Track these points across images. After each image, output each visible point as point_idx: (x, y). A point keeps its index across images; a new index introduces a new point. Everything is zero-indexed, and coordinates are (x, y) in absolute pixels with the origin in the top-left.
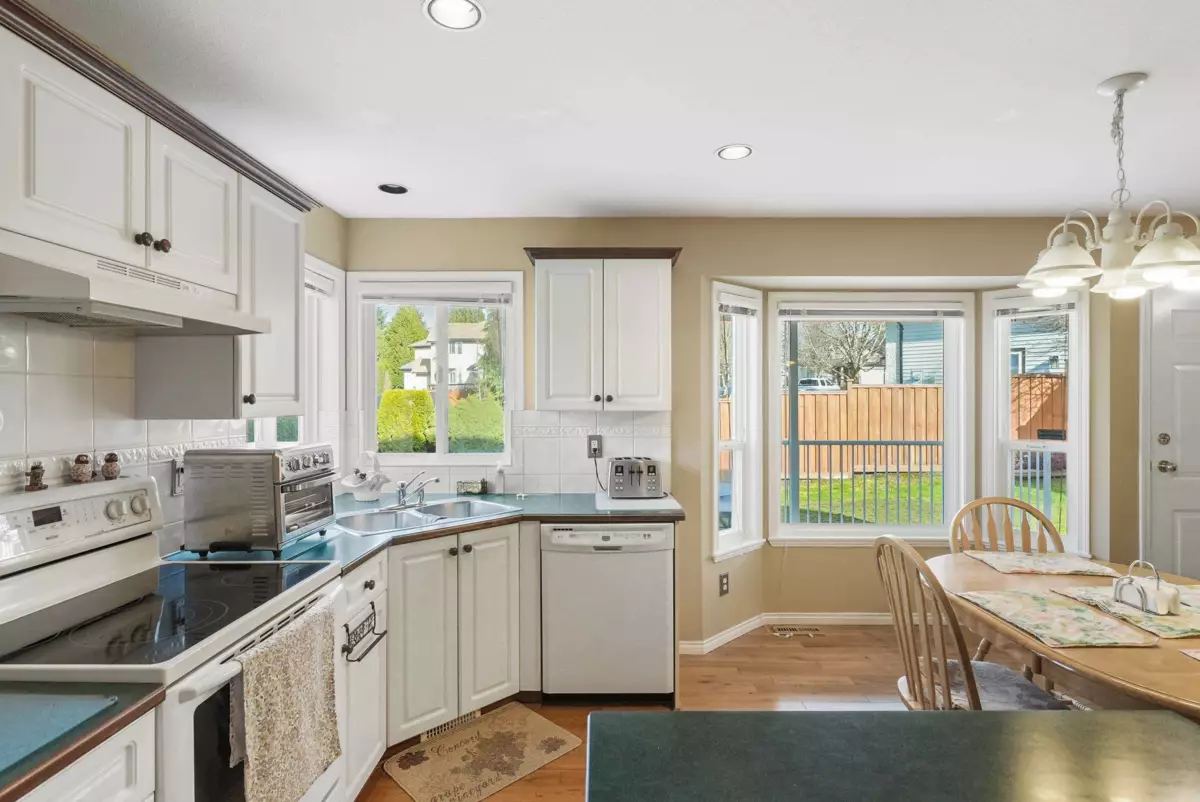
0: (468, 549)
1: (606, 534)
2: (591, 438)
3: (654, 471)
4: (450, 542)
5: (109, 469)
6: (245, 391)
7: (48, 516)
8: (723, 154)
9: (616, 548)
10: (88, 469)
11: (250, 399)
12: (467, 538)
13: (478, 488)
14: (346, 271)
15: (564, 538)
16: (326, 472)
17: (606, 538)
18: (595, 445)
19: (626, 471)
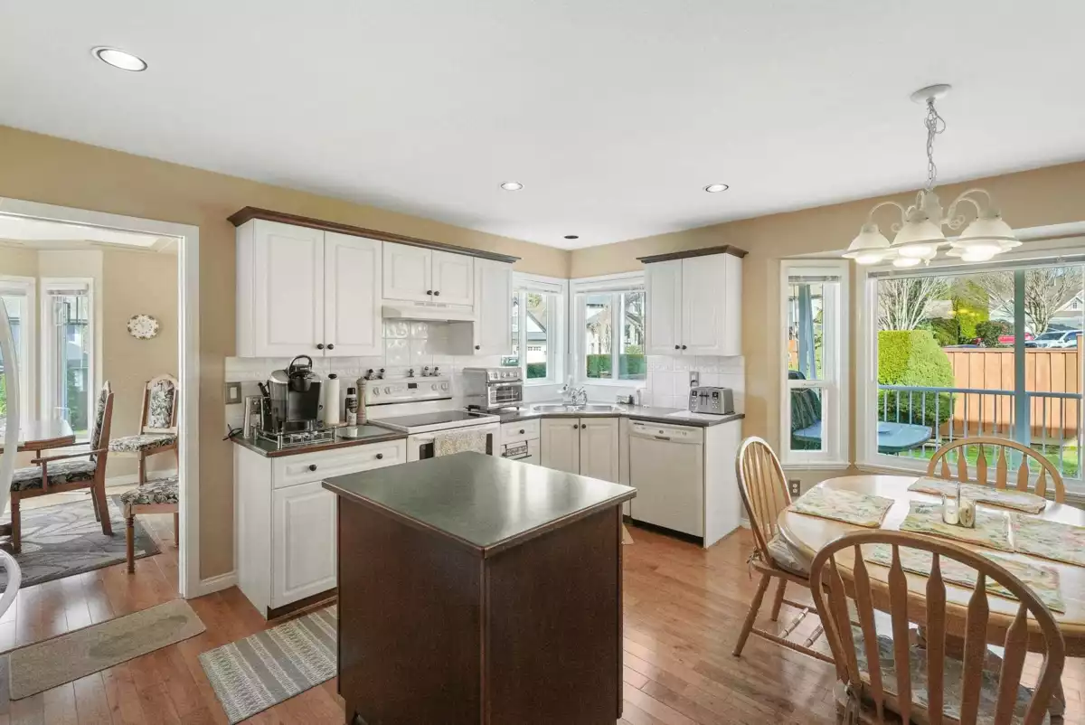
0: (584, 426)
1: (661, 429)
2: (692, 373)
3: (717, 396)
4: (575, 421)
5: (435, 373)
6: (476, 344)
7: (412, 386)
8: (709, 189)
9: (667, 439)
10: (429, 372)
11: (477, 348)
12: (584, 421)
13: (627, 400)
14: (569, 278)
15: (638, 429)
16: (520, 380)
17: (661, 432)
18: (694, 378)
19: (698, 394)
